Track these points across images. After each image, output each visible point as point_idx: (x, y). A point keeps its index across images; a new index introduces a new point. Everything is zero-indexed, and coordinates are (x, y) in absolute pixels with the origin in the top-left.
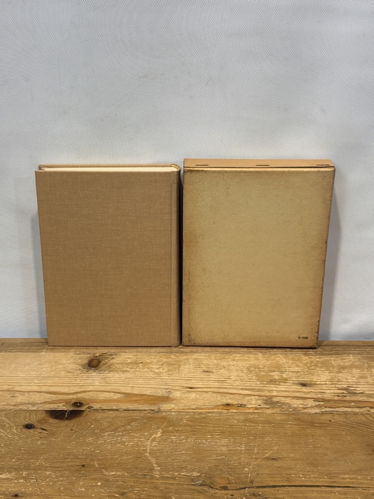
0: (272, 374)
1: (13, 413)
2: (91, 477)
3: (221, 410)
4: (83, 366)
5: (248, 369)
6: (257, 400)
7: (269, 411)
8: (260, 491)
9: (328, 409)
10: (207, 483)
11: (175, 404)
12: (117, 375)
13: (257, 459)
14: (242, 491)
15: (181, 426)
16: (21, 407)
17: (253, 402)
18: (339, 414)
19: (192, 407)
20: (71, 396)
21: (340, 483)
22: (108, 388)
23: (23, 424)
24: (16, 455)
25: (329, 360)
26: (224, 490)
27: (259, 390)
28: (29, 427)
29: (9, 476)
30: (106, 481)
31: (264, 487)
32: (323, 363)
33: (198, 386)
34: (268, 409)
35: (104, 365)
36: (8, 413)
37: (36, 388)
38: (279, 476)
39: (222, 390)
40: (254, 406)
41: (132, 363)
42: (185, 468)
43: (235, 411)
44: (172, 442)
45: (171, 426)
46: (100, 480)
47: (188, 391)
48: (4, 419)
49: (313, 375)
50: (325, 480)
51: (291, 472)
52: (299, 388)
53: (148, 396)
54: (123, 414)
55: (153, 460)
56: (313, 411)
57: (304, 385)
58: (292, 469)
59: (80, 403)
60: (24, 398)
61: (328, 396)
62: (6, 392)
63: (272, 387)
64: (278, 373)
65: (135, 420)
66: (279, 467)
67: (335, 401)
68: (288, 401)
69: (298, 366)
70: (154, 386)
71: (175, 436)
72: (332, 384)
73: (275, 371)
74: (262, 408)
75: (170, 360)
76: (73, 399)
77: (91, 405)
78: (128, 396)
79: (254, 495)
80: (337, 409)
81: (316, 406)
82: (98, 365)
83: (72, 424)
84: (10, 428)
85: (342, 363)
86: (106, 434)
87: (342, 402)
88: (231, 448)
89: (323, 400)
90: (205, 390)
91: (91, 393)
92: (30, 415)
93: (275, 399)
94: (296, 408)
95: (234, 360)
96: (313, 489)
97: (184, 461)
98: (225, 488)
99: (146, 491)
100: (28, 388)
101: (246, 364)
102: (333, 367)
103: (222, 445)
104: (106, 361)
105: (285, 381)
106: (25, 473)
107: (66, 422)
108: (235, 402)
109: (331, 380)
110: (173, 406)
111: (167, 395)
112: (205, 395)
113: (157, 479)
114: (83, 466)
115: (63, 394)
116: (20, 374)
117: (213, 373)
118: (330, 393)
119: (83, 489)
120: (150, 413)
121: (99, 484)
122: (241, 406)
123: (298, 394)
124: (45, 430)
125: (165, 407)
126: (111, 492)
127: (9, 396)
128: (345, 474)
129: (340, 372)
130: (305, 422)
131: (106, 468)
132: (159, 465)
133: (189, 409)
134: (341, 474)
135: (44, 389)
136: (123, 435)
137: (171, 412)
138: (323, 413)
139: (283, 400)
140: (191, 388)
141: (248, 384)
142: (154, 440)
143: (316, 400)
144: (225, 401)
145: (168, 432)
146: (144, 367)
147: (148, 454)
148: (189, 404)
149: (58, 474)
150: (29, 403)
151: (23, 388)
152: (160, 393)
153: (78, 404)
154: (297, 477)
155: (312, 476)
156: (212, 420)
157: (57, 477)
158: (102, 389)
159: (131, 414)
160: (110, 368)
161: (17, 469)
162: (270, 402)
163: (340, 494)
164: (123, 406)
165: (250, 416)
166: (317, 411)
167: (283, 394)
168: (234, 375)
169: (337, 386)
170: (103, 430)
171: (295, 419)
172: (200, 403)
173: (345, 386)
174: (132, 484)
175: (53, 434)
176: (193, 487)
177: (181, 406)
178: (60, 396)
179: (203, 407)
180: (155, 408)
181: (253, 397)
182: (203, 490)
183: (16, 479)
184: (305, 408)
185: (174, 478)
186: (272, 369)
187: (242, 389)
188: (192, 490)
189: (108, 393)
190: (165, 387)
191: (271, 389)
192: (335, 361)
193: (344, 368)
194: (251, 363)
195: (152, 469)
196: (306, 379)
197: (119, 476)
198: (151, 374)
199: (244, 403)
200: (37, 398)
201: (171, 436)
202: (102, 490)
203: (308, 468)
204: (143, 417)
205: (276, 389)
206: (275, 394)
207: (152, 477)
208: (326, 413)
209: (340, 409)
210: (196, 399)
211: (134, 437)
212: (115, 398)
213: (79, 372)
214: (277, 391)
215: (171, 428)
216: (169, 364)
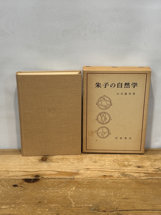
0: (124, 163)
1: (8, 180)
2: (44, 207)
3: (102, 178)
4: (40, 160)
5: (114, 161)
6: (118, 174)
7: (124, 178)
8: (121, 212)
9: (150, 177)
10: (97, 209)
11: (81, 176)
12: (54, 164)
13: (119, 199)
14: (112, 213)
15: (84, 185)
16: (11, 178)
17: (116, 175)
18: (155, 179)
19: (89, 177)
20: (34, 173)
21: (157, 209)
22: (51, 169)
23: (12, 185)
24: (9, 198)
25: (150, 157)
26: (104, 212)
27: (119, 170)
28: (15, 186)
29: (6, 207)
30: (50, 209)
31: (123, 211)
32: (147, 158)
33: (91, 168)
34: (123, 177)
35: (49, 159)
36: (5, 180)
37: (18, 170)
38: (129, 206)
39: (102, 170)
40: (117, 176)
41: (61, 159)
42: (86, 203)
43: (108, 178)
44: (80, 192)
45: (79, 185)
46: (48, 208)
47: (87, 170)
48: (4, 183)
49: (143, 163)
50: (150, 207)
51: (134, 204)
52: (137, 168)
53: (69, 172)
54: (58, 180)
55: (72, 200)
56: (144, 178)
57: (139, 167)
58: (135, 203)
59: (38, 175)
60: (13, 174)
61: (150, 172)
62: (5, 172)
63: (124, 168)
64: (127, 162)
65: (63, 183)
66: (129, 202)
67: (153, 174)
68: (132, 174)
69: (136, 159)
70: (71, 168)
71: (81, 189)
72: (152, 167)
73: (125, 162)
74: (120, 177)
75: (78, 157)
76: (35, 174)
77: (43, 176)
78: (60, 173)
79: (118, 214)
80: (154, 177)
81: (145, 176)
82: (46, 160)
83: (34, 185)
84: (7, 186)
85: (156, 158)
86: (50, 188)
87: (157, 174)
88: (107, 194)
89: (148, 173)
90: (94, 170)
91: (42, 171)
92: (16, 181)
93: (126, 173)
94: (136, 177)
95: (107, 157)
96: (145, 211)
97: (86, 200)
98: (105, 211)
99: (69, 213)
100: (15, 170)
101: (113, 159)
102: (152, 159)
103: (103, 193)
104: (50, 158)
105: (130, 165)
106: (13, 206)
107: (32, 184)
108: (108, 175)
109: (151, 165)
110: (80, 176)
111: (77, 172)
112: (94, 172)
113: (73, 208)
114: (40, 202)
115: (30, 172)
116: (11, 164)
117: (98, 162)
118: (151, 170)
119: (40, 212)
120: (70, 180)
121: (47, 210)
122: (111, 176)
123: (136, 171)
124: (22, 187)
125: (76, 177)
126: (52, 214)
127: (6, 173)
128: (159, 205)
129: (155, 161)
130: (140, 183)
131: (50, 203)
132: (74, 201)
133: (87, 178)
134: (158, 204)
135: (22, 170)
136: (58, 189)
137: (79, 179)
138: (148, 179)
139: (130, 173)
140: (88, 169)
141: (114, 167)
142: (72, 191)
143: (145, 173)
144: (104, 174)
145: (78, 187)
146: (66, 160)
147: (69, 197)
148: (87, 175)
149: (28, 206)
150: (15, 176)
151: (12, 170)
152: (74, 171)
153: (37, 176)
154: (138, 206)
155: (144, 206)
156: (98, 182)
157: (28, 207)
158: (48, 170)
159: (61, 180)
160: (51, 161)
161: (10, 204)
162: (124, 174)
163: (157, 213)
164: (58, 177)
165: (115, 180)
166: (146, 178)
167: (130, 171)
168: (107, 163)
169: (154, 167)
170: (49, 187)
171: (136, 182)
172: (92, 175)
173: (158, 167)
174: (62, 210)
175: (26, 189)
176: (90, 211)
177: (84, 177)
178: (29, 173)
179: (94, 177)
180: (72, 177)
181: (116, 173)
182: (95, 212)
183: (9, 208)
184: (140, 177)
185: (81, 207)
186: (124, 161)
187: (111, 169)
188: (90, 212)
189: (51, 172)
190: (76, 169)
191: (124, 169)
192: (153, 157)
193: (157, 160)
194: (115, 158)
195: (71, 203)
196: (140, 165)
197: (56, 207)
198: (70, 163)
199: (112, 175)
200: (19, 174)
201: (80, 189)
202: (48, 213)
203: (142, 202)
204: (67, 181)
205: (126, 169)
206: (126, 171)
207: (71, 207)
208: (149, 179)
209: (156, 177)
210: (90, 174)
211: (63, 190)
212: (54, 173)
213: (38, 162)
214: (127, 170)
215: (79, 186)
216: (78, 159)
